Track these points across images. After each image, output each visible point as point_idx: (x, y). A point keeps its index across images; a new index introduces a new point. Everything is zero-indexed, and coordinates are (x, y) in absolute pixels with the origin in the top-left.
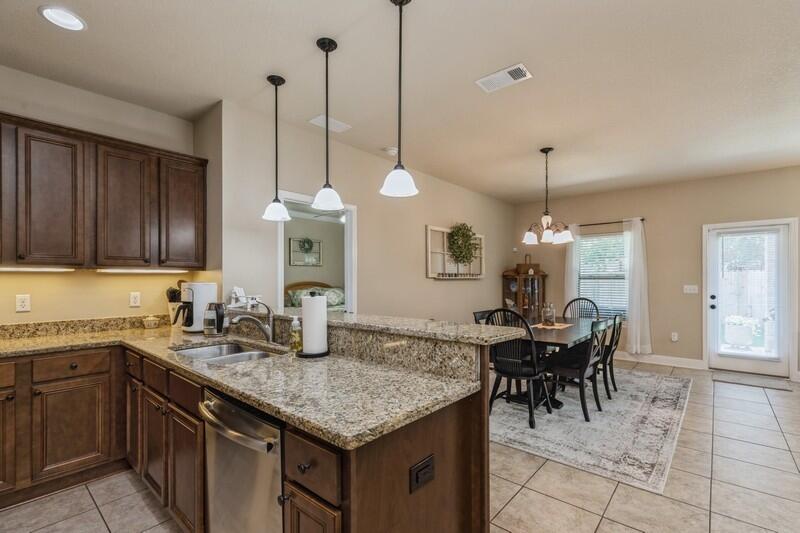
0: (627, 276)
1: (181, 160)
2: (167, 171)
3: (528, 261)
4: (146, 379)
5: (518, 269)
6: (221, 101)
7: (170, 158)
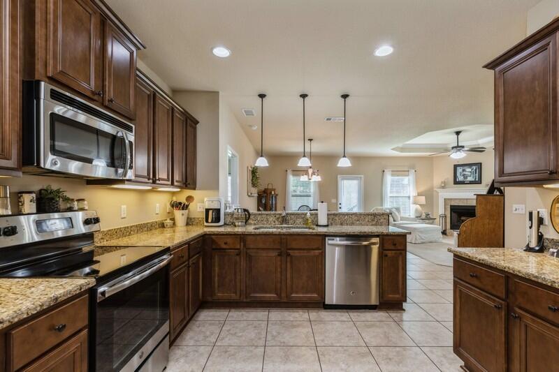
0: (312, 195)
1: (192, 121)
2: (188, 127)
3: (270, 187)
4: (252, 246)
5: (265, 191)
6: (218, 92)
7: (190, 120)
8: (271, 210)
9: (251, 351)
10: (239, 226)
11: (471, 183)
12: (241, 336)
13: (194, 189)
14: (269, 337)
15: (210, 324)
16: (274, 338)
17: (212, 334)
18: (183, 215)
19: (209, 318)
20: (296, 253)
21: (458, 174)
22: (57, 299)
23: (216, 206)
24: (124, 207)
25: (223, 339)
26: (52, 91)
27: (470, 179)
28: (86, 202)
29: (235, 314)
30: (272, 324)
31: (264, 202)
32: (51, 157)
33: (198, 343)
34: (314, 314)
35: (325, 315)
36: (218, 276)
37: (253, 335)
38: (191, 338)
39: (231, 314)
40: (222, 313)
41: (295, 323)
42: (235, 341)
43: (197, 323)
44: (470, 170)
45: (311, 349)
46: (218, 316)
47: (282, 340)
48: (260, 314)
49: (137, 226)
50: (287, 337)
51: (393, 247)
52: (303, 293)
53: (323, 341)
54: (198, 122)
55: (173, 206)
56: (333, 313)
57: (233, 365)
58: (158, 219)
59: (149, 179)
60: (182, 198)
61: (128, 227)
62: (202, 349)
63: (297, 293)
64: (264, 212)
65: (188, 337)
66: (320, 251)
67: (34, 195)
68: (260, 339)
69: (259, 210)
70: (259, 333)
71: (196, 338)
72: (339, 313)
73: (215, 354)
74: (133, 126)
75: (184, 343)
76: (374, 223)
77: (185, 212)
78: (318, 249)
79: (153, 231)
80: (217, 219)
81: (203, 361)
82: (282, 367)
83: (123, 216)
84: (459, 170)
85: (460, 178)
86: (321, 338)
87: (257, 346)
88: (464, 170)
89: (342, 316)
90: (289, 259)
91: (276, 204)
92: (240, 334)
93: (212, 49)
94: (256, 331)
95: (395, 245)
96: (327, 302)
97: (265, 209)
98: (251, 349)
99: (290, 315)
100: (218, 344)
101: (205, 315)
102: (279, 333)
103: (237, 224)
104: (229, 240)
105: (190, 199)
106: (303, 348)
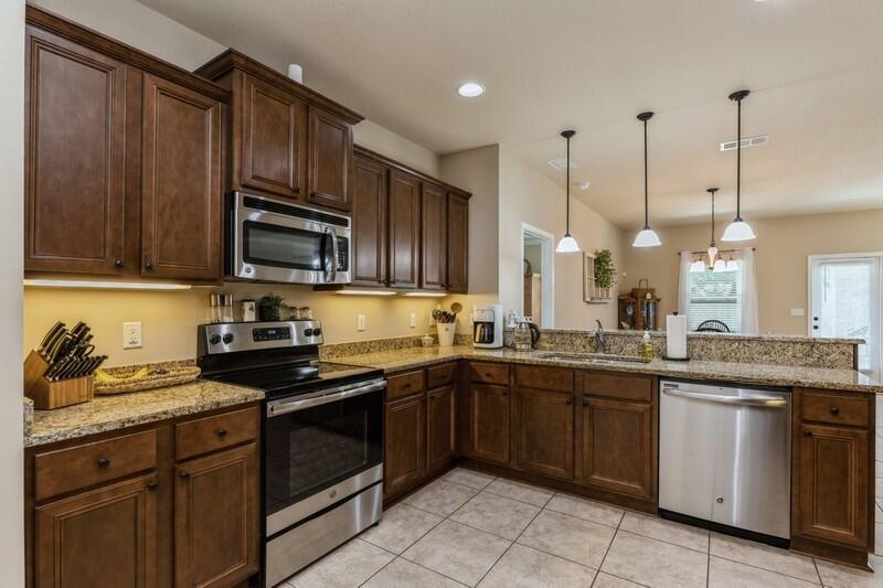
0: (739, 300)
1: (459, 195)
2: (451, 203)
3: (643, 286)
4: (527, 383)
5: (634, 294)
6: (498, 145)
7: (455, 194)
8: (646, 327)
9: (490, 542)
10: (522, 350)
12: (489, 517)
13: (465, 292)
14: (529, 532)
15: (459, 490)
16: (536, 534)
17: (453, 502)
18: (447, 329)
19: (464, 482)
20: (601, 403)
22: (218, 404)
23: (486, 318)
24: (361, 317)
25: (463, 513)
26: (245, 198)
28: (310, 312)
29: (500, 485)
30: (546, 514)
31: (630, 312)
32: (245, 266)
33: (430, 509)
34: (632, 521)
35: (655, 527)
36: (480, 422)
37: (507, 521)
38: (425, 500)
39: (494, 484)
40: (483, 479)
41: (586, 524)
42: (477, 521)
43: (444, 483)
45: (586, 571)
46: (476, 482)
47: (548, 543)
48: (539, 495)
49: (379, 342)
50: (557, 543)
51: (829, 418)
52: (613, 478)
53: (618, 566)
54: (470, 195)
55: (435, 317)
56: (672, 528)
57: (454, 550)
58: (413, 334)
59: (380, 282)
60: (447, 307)
61: (365, 343)
62: (429, 518)
63: (601, 474)
64: (630, 332)
65: (422, 498)
66: (648, 406)
67: (253, 304)
68: (514, 529)
69: (620, 327)
70: (518, 522)
71: (431, 502)
72: (688, 533)
73: (441, 528)
74: (349, 219)
75: (414, 504)
76: (810, 360)
77: (451, 326)
78: (643, 401)
79: (404, 351)
80: (491, 339)
81: (421, 532)
82: (520, 579)
83: (360, 328)
86: (619, 561)
87: (502, 538)
89: (691, 539)
90: (587, 412)
91: (655, 317)
92: (489, 514)
93: (457, 90)
94: (515, 517)
95: (836, 413)
96: (663, 504)
97: (634, 325)
98: (491, 538)
99: (585, 510)
100: (453, 517)
101: (459, 476)
102: (548, 531)
103: (518, 347)
104: (494, 370)
105: (456, 307)
106: (573, 565)
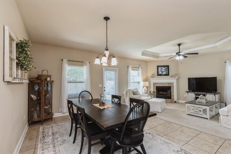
3: (45, 73)
5: (39, 78)
11: (165, 75)
21: (159, 71)
27: (164, 73)
44: (164, 69)
84: (160, 68)
85: (160, 73)
88: (161, 69)
